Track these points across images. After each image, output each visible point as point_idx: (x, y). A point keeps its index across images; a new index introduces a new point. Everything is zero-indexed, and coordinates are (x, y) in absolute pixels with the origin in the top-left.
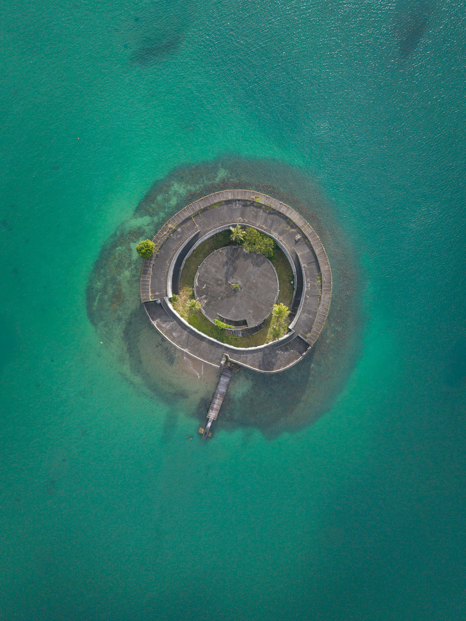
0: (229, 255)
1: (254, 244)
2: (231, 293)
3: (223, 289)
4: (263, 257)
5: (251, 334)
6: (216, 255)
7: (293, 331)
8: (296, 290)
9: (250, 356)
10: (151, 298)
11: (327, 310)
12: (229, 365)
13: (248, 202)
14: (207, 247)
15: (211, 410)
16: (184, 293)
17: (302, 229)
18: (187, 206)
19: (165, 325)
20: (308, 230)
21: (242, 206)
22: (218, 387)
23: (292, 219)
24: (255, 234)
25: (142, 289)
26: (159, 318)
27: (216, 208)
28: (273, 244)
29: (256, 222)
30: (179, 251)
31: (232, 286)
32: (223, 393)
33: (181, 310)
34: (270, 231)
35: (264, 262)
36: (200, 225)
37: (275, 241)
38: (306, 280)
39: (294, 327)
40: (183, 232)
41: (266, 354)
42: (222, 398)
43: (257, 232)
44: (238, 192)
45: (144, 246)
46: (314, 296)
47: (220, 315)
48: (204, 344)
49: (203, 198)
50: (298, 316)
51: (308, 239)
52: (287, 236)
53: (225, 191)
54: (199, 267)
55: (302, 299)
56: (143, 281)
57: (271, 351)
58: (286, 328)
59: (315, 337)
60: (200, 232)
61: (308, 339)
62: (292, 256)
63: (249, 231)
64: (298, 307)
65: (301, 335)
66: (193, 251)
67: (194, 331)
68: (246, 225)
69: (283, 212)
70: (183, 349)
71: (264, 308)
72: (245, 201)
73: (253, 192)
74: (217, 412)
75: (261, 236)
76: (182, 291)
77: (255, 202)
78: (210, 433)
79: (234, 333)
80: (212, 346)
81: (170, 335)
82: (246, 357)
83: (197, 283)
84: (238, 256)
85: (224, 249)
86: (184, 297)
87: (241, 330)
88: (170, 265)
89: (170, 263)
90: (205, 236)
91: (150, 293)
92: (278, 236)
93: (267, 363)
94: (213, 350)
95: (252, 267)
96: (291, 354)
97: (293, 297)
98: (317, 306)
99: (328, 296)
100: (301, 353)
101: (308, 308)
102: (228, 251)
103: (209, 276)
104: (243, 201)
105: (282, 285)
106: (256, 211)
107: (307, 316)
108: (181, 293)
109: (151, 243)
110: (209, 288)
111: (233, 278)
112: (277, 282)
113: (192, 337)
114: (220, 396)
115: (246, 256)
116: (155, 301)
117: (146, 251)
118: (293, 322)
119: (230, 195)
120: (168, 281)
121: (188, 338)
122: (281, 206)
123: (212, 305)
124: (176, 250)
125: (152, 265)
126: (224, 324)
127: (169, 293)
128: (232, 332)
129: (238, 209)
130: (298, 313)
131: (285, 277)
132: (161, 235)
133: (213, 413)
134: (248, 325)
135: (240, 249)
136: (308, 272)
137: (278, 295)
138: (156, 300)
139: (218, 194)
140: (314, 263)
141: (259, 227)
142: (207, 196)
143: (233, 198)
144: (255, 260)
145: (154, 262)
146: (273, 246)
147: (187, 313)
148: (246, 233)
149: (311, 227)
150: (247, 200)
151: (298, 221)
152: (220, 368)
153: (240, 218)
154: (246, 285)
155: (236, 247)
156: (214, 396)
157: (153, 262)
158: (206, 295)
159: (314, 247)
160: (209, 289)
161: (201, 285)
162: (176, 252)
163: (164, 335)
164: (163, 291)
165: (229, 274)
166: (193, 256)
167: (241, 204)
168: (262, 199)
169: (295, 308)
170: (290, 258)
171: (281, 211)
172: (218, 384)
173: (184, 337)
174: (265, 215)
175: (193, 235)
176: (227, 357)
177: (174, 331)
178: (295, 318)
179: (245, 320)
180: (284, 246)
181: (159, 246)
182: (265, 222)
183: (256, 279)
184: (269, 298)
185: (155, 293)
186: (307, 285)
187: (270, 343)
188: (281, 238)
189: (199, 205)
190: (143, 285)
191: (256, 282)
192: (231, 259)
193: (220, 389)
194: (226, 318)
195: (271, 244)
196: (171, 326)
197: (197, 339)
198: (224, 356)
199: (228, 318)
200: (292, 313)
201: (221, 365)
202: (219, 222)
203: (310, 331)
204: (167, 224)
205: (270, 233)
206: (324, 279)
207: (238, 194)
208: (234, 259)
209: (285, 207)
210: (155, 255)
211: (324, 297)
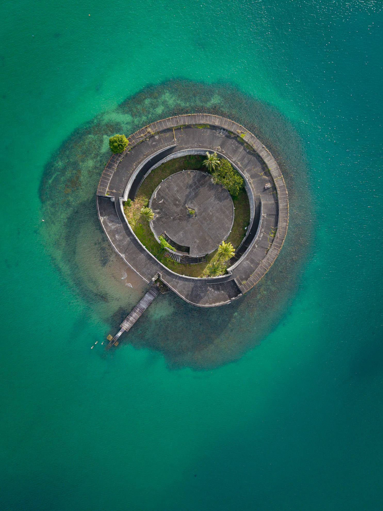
0: (195, 179)
1: (224, 177)
2: (184, 217)
3: (178, 210)
4: (227, 193)
5: (189, 264)
6: (183, 175)
7: (230, 274)
8: (247, 236)
9: (181, 283)
10: (107, 194)
11: (270, 265)
12: (158, 285)
13: (232, 134)
14: (176, 165)
15: (126, 321)
16: (139, 201)
17: (275, 179)
18: (172, 117)
19: (111, 224)
20: (280, 182)
21: (225, 136)
22: (141, 302)
23: (269, 166)
24: (228, 168)
25: (102, 181)
26: (108, 216)
27: (199, 128)
28: (242, 184)
29: (233, 157)
30: (149, 157)
31: (188, 211)
32: (143, 309)
33: (131, 217)
34: (244, 170)
35: (226, 198)
36: (178, 140)
37: (244, 181)
38: (261, 230)
39: (233, 270)
40: (159, 141)
41: (197, 286)
42: (140, 313)
43: (230, 166)
44: (226, 121)
45: (118, 140)
46: (262, 247)
47: (167, 234)
48: (142, 256)
49: (190, 115)
50: (241, 261)
51: (276, 191)
52: (258, 181)
53: (214, 115)
54: (162, 180)
55: (250, 246)
56: (105, 174)
57: (202, 285)
58: (224, 270)
59: (250, 286)
60: (176, 146)
61: (242, 286)
62: (255, 202)
63: (224, 162)
64: (243, 254)
65: (237, 280)
66: (162, 164)
67: (136, 240)
68: (222, 156)
69: (263, 156)
70: (120, 254)
71: (211, 243)
72: (230, 132)
73: (240, 126)
74: (131, 325)
75: (233, 171)
76: (138, 199)
77: (240, 137)
78: (117, 342)
79: (174, 256)
80: (148, 261)
81: (113, 236)
82: (177, 283)
83: (155, 195)
84: (204, 183)
85: (193, 172)
86: (138, 205)
87: (181, 256)
88: (136, 168)
89: (137, 166)
90: (179, 152)
91: (107, 188)
92: (250, 177)
93: (195, 296)
94: (149, 265)
95: (214, 199)
96: (221, 294)
97: (242, 242)
98: (262, 258)
99: (276, 252)
100: (230, 297)
101: (252, 257)
102: (196, 174)
103: (169, 193)
104: (228, 132)
105: (235, 228)
106: (237, 146)
107: (249, 263)
108: (136, 200)
109: (125, 140)
110: (165, 204)
111: (191, 203)
112: (232, 222)
113: (132, 245)
114: (139, 311)
115: (212, 187)
116: (110, 198)
117: (118, 145)
118: (233, 266)
119: (218, 121)
120: (128, 183)
121: (129, 245)
122: (263, 150)
123: (162, 222)
124: (147, 156)
125: (118, 162)
126: (168, 244)
127: (126, 195)
128: (171, 255)
129: (221, 138)
130: (241, 259)
131: (241, 221)
132: (137, 135)
133: (127, 324)
134: (190, 252)
135: (207, 178)
136: (265, 223)
137: (228, 235)
138: (111, 196)
139: (206, 116)
140: (274, 216)
141: (234, 162)
142: (195, 114)
143: (219, 125)
144: (219, 193)
145: (122, 159)
146: (241, 185)
147: (135, 221)
148: (220, 164)
149: (284, 181)
150: (232, 133)
151: (273, 170)
152: (149, 283)
153: (220, 147)
154: (201, 214)
155: (205, 174)
156: (133, 309)
157: (120, 159)
158: (160, 210)
159: (280, 201)
160: (165, 206)
161: (159, 199)
162: (146, 158)
163: (107, 234)
164: (121, 191)
165: (189, 198)
166: (160, 169)
167: (225, 134)
168: (246, 136)
169: (240, 254)
170: (253, 203)
171: (261, 155)
172: (141, 298)
173: (125, 243)
174: (244, 152)
175: (168, 147)
176: (159, 276)
177: (117, 233)
178: (237, 263)
179: (189, 248)
180: (251, 189)
181: (132, 146)
182: (242, 160)
183: (213, 212)
184: (220, 234)
185: (113, 190)
186: (260, 234)
187: (204, 278)
188: (252, 181)
189: (184, 120)
190: (103, 178)
191: (212, 214)
192: (196, 184)
193: (141, 304)
194: (171, 239)
195: (240, 184)
196: (116, 228)
197: (136, 249)
198: (157, 274)
199: (174, 239)
200: (235, 258)
201: (152, 281)
202: (197, 143)
203: (246, 279)
204: (147, 127)
205: (242, 172)
206: (278, 235)
207: (226, 124)
208: (199, 185)
209: (266, 152)
210: (125, 153)
211: (272, 251)
